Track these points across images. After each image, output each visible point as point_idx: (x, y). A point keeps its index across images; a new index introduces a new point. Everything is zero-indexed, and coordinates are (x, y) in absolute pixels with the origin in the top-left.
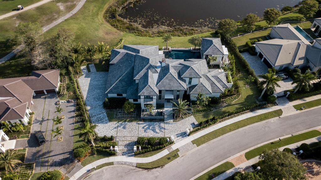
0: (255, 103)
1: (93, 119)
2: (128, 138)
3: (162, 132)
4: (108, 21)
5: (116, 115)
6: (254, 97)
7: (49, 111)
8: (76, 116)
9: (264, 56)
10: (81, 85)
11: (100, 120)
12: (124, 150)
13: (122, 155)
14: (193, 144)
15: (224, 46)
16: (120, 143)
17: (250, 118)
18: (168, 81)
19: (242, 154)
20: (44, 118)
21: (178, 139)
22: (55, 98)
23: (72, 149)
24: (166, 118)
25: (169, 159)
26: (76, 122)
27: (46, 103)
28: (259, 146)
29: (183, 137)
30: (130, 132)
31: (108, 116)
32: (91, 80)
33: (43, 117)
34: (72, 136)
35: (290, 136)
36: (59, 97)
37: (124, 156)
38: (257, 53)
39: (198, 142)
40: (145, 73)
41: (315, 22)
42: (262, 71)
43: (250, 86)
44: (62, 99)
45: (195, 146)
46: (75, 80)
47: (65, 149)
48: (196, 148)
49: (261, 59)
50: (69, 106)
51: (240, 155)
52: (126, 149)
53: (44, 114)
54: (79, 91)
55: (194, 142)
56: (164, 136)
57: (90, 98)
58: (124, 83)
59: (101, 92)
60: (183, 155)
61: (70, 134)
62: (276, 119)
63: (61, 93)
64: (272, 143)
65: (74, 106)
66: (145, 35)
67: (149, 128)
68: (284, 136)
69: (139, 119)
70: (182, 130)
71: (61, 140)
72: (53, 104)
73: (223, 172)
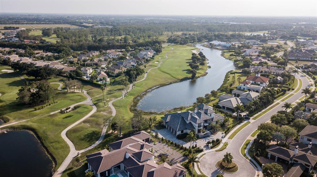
0: (238, 122)
2: (202, 145)
6: (235, 120)
8: (169, 145)
9: (226, 106)
17: (241, 126)
18: (203, 116)
23: (183, 155)
24: (210, 135)
25: (225, 146)
28: (253, 132)
29: (223, 138)
31: (184, 141)
34: (177, 152)
37: (208, 150)
38: (221, 107)
39: (230, 138)
41: (232, 92)
44: (155, 142)
47: (180, 156)
48: (232, 140)
49: (225, 109)
51: (249, 137)
52: (206, 148)
55: (229, 138)
58: (182, 125)
60: (229, 143)
62: (250, 124)
65: (164, 143)
67: (206, 140)
69: (199, 139)
70: (221, 136)
73: (249, 142)
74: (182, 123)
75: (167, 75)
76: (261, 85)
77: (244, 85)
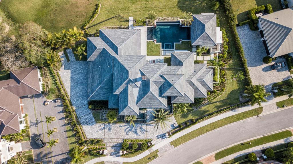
0: (238, 99)
1: (82, 120)
2: (114, 139)
3: (144, 134)
5: (102, 116)
6: (239, 92)
7: (40, 112)
8: (65, 117)
9: (265, 38)
10: (63, 79)
11: (88, 122)
12: (112, 151)
13: (111, 155)
14: (171, 145)
15: (218, 29)
16: (108, 144)
17: (229, 117)
18: (148, 100)
19: (213, 154)
20: (38, 120)
21: (158, 141)
22: (41, 97)
23: (69, 150)
24: (148, 119)
25: (149, 158)
26: (67, 124)
27: (35, 103)
28: (230, 146)
29: (163, 138)
30: (116, 134)
31: (94, 118)
32: (72, 73)
33: (36, 119)
34: (66, 138)
35: (262, 136)
36: (45, 96)
37: (112, 156)
39: (174, 144)
40: (125, 88)
42: (258, 55)
44: (48, 98)
45: (173, 147)
46: (55, 72)
47: (63, 150)
48: (173, 149)
49: (261, 38)
50: (57, 106)
51: (210, 155)
52: (114, 150)
53: (36, 116)
54: (62, 87)
55: (172, 143)
56: (145, 138)
57: (75, 96)
58: (104, 90)
59: (84, 88)
60: (162, 155)
61: (64, 136)
62: (254, 119)
63: (46, 91)
64: (242, 144)
65: (62, 106)
67: (131, 130)
68: (256, 136)
69: (123, 120)
70: (162, 132)
71: (58, 142)
72: (42, 104)
74: (106, 87)
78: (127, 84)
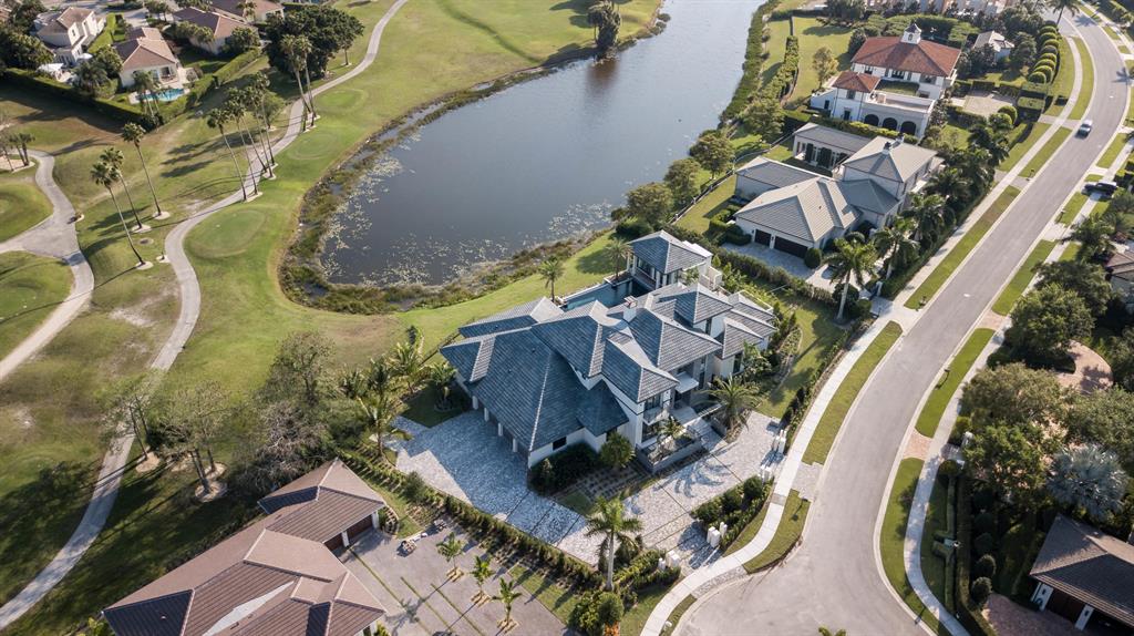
0: (837, 330)
1: (542, 534)
2: (667, 527)
3: (727, 474)
4: (317, 305)
5: (589, 494)
6: (827, 321)
7: (402, 579)
8: (489, 551)
9: (774, 234)
11: (563, 527)
12: (688, 556)
13: (694, 568)
14: (811, 464)
16: (663, 548)
18: (672, 344)
19: (911, 432)
20: (408, 602)
22: (383, 542)
23: (565, 626)
24: (707, 444)
25: (795, 518)
26: (504, 564)
27: (371, 565)
28: (923, 403)
29: (778, 462)
30: (660, 513)
31: (572, 509)
32: (436, 455)
33: (401, 603)
34: (532, 600)
35: (952, 359)
36: (392, 534)
37: (702, 569)
38: (750, 236)
39: (815, 455)
40: (607, 349)
41: (797, 139)
43: (799, 305)
44: (407, 535)
45: (818, 467)
46: (389, 473)
48: (823, 470)
49: (768, 245)
51: (909, 437)
52: (690, 551)
53: (396, 594)
54: (432, 492)
55: (807, 460)
56: (739, 481)
57: (480, 494)
58: (556, 404)
60: (814, 494)
62: (902, 342)
64: (938, 386)
65: (461, 533)
66: (459, 300)
67: (689, 483)
69: (650, 476)
70: (763, 451)
72: (396, 557)
73: (916, 481)
74: (558, 394)
75: (478, 33)
76: (924, 87)
77: (851, 96)
78: (605, 339)
